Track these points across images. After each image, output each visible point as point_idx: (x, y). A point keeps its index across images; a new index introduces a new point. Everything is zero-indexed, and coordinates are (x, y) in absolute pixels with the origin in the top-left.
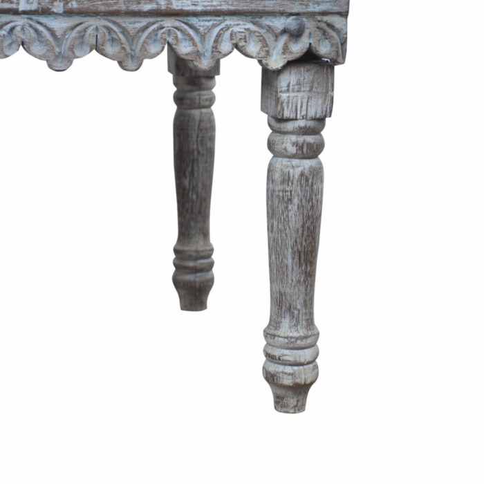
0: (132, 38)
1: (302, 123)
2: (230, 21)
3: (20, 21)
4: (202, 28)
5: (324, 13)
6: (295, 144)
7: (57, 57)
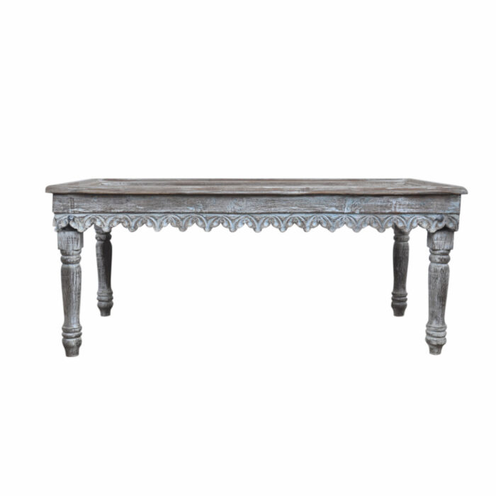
0: (382, 222)
1: (442, 251)
2: (416, 216)
3: (345, 216)
4: (406, 218)
5: (451, 214)
6: (439, 258)
7: (356, 228)
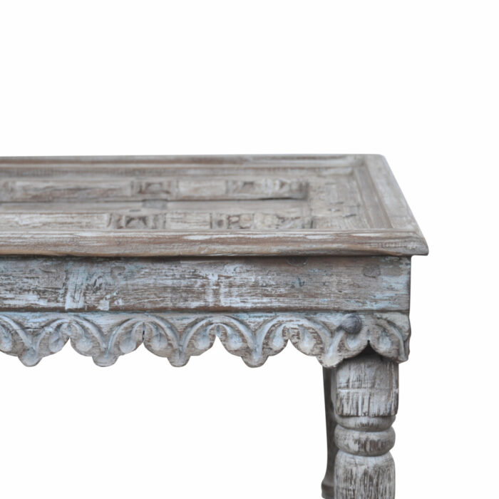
0: (180, 334)
1: (364, 420)
2: (282, 317)
3: (66, 319)
4: (252, 325)
5: (383, 311)
6: (358, 441)
7: (103, 353)
